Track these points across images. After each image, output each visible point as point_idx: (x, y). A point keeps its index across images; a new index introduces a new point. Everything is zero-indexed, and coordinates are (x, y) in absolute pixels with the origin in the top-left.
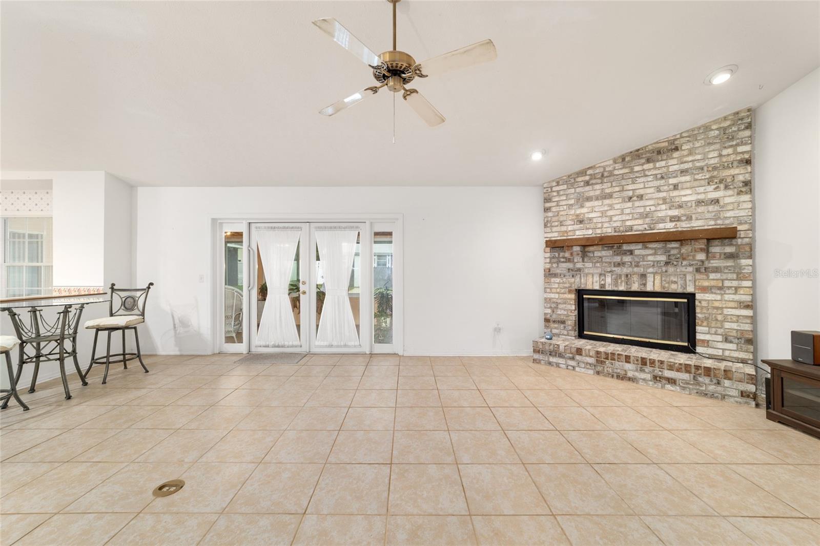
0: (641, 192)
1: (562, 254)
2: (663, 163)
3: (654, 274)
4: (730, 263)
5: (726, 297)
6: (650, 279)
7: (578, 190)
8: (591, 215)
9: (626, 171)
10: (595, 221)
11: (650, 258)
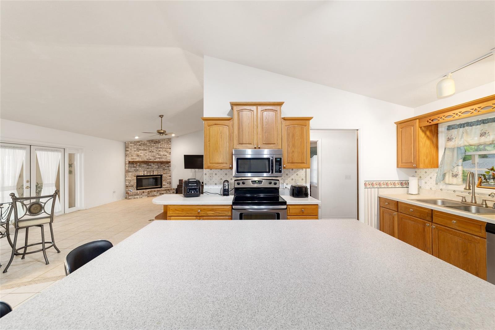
0: (153, 150)
1: (132, 165)
2: (157, 145)
3: (156, 171)
4: (168, 168)
5: (168, 175)
6: (155, 172)
7: (137, 146)
8: (141, 155)
9: (150, 144)
10: (142, 156)
11: (155, 167)
